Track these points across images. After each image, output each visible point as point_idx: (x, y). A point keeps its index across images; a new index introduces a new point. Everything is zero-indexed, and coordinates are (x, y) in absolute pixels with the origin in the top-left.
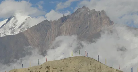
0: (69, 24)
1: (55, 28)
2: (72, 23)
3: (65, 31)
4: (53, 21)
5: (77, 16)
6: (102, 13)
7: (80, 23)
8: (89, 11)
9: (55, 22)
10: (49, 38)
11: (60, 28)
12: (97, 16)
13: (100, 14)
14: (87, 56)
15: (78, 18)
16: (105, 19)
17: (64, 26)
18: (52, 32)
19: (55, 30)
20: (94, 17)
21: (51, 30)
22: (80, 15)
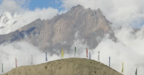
0: (63, 24)
1: (48, 27)
2: (67, 22)
3: (59, 31)
4: (46, 20)
5: (71, 15)
6: (98, 12)
7: (75, 22)
8: (84, 10)
9: (49, 22)
10: (41, 38)
11: (54, 28)
12: (93, 15)
13: (95, 13)
14: (88, 58)
15: (73, 17)
16: (101, 18)
17: (58, 26)
18: (45, 31)
19: (48, 30)
20: (89, 16)
21: (44, 29)
22: (75, 14)
